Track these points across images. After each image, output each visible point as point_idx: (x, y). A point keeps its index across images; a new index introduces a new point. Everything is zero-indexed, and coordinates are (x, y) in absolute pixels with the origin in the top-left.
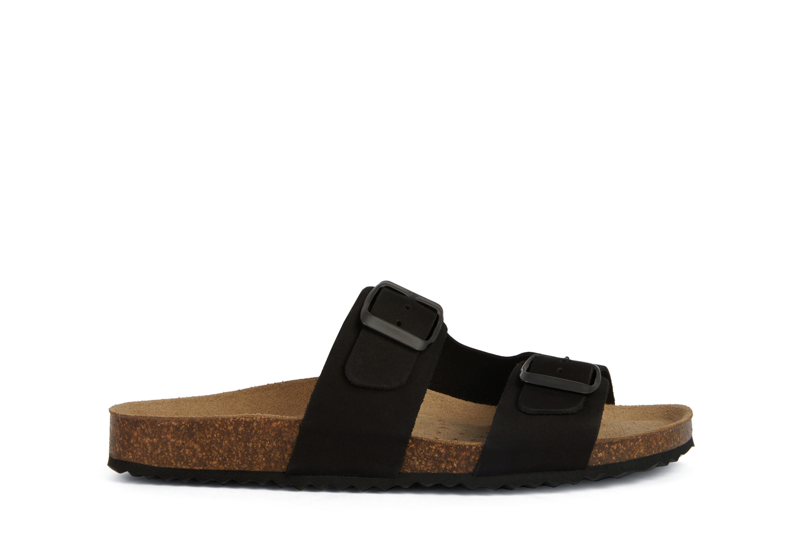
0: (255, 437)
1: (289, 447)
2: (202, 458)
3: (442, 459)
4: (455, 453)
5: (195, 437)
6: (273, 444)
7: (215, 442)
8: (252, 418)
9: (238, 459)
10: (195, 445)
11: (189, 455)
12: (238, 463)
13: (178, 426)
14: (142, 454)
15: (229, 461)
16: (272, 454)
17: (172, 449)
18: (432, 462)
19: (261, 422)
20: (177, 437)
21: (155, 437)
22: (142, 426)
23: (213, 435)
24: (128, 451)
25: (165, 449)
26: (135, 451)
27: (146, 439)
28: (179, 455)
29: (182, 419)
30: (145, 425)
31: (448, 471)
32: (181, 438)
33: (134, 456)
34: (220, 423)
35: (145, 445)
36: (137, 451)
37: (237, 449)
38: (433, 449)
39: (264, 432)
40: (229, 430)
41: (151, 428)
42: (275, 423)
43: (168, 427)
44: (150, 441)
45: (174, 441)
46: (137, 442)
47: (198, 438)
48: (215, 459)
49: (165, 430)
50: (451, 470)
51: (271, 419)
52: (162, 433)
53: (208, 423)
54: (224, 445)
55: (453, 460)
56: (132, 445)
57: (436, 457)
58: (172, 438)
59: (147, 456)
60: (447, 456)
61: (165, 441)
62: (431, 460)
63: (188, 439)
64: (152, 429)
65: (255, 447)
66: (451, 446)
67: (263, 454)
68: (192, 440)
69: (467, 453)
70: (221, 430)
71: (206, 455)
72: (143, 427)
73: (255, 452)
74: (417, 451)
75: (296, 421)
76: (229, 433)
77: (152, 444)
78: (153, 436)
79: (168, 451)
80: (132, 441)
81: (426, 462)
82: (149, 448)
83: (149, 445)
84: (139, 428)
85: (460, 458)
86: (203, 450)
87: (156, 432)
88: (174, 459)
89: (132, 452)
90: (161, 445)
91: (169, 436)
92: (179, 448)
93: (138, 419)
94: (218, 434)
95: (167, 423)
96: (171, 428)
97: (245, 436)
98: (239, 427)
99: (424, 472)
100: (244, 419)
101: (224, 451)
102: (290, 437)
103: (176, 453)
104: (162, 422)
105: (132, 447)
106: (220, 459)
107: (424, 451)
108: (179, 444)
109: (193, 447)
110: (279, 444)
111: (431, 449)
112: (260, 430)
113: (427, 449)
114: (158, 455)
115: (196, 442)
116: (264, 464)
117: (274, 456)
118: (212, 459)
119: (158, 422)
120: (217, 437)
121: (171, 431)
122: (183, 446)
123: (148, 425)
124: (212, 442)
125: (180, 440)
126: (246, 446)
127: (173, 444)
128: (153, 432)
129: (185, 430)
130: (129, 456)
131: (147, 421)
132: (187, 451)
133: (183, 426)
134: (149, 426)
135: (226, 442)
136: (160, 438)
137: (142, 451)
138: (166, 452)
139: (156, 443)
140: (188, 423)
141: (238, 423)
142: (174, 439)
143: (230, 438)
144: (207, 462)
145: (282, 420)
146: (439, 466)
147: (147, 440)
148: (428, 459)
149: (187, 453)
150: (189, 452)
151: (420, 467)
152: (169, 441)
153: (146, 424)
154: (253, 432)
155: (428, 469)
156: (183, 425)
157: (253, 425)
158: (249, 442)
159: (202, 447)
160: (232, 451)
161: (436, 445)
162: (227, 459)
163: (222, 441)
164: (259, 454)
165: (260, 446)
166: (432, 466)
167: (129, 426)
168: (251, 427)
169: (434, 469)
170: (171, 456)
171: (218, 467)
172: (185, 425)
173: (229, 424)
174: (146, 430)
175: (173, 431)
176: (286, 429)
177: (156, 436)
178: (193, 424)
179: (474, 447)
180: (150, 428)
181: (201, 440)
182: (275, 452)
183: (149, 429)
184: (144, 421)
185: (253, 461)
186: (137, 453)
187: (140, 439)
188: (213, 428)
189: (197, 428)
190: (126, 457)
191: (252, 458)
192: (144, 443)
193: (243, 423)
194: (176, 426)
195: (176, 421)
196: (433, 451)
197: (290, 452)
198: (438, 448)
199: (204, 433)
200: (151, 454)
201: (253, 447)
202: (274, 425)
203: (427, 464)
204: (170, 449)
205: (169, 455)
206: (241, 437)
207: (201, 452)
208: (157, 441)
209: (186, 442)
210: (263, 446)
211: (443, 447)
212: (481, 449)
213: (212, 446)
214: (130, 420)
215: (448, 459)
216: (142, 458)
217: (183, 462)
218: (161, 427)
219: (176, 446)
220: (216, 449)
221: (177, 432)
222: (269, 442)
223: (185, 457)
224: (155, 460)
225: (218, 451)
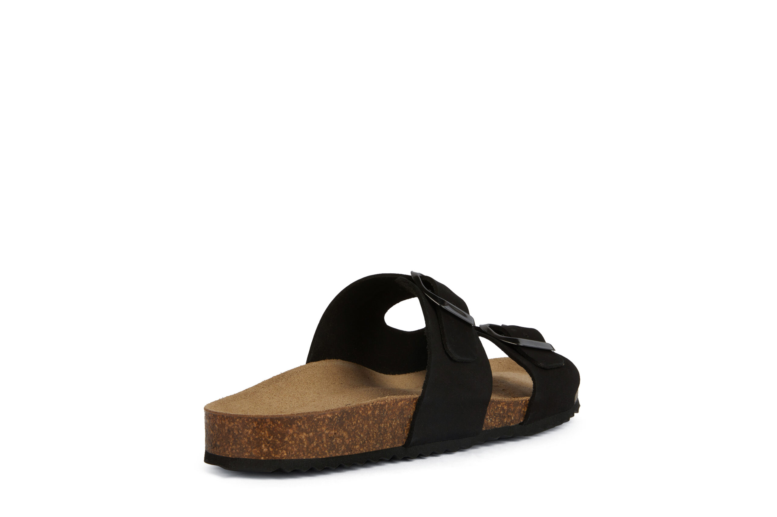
0: (386, 418)
1: (408, 422)
2: (349, 444)
3: (505, 415)
4: (513, 409)
5: (344, 426)
6: (397, 422)
7: (359, 428)
8: (385, 401)
9: (373, 440)
10: (344, 433)
11: (340, 443)
12: (374, 443)
13: (332, 418)
14: (298, 450)
15: (367, 443)
16: (397, 431)
17: (326, 440)
18: (499, 418)
19: (391, 403)
20: (331, 428)
21: (311, 431)
22: (298, 422)
23: (357, 422)
24: (282, 450)
25: (320, 441)
26: (290, 448)
27: (302, 434)
28: (332, 445)
29: (336, 411)
30: (302, 422)
31: (508, 424)
32: (334, 428)
33: (289, 453)
34: (363, 409)
35: (301, 441)
36: (293, 448)
37: (373, 431)
38: (499, 407)
39: (392, 412)
40: (369, 415)
41: (308, 423)
42: (400, 403)
43: (324, 420)
44: (306, 435)
45: (328, 432)
46: (293, 439)
47: (347, 426)
48: (358, 443)
49: (321, 423)
50: (510, 423)
51: (398, 400)
52: (318, 426)
53: (354, 411)
54: (364, 429)
55: (512, 414)
56: (287, 442)
57: (501, 414)
58: (326, 430)
59: (303, 451)
60: (508, 411)
61: (321, 434)
62: (498, 416)
63: (339, 428)
64: (308, 425)
65: (385, 427)
66: (511, 403)
67: (390, 432)
68: (342, 428)
69: (520, 407)
70: (363, 416)
71: (352, 441)
72: (300, 424)
73: (386, 432)
74: (489, 410)
75: (414, 399)
76: (368, 417)
77: (308, 439)
78: (310, 430)
79: (322, 442)
80: (286, 439)
81: (495, 419)
82: (305, 443)
83: (305, 441)
84: (295, 425)
85: (516, 412)
86: (350, 437)
87: (313, 426)
88: (328, 449)
89: (286, 450)
90: (317, 438)
91: (324, 429)
92: (332, 438)
93: (295, 417)
94: (361, 420)
95: (322, 417)
96: (327, 421)
97: (379, 418)
98: (376, 411)
99: (493, 428)
100: (379, 403)
101: (364, 435)
102: (409, 413)
103: (329, 443)
104: (318, 416)
105: (286, 445)
106: (361, 442)
107: (494, 410)
108: (332, 434)
109: (342, 435)
110: (401, 421)
111: (498, 408)
112: (389, 411)
113: (496, 408)
114: (313, 448)
115: (345, 430)
116: (391, 441)
117: (398, 433)
118: (356, 444)
119: (315, 417)
120: (360, 423)
121: (326, 423)
122: (335, 436)
123: (305, 420)
124: (356, 429)
125: (333, 430)
126: (379, 427)
127: (327, 435)
128: (309, 426)
129: (337, 420)
130: (283, 454)
131: (304, 418)
132: (338, 439)
133: (336, 417)
134: (306, 422)
135: (366, 426)
136: (316, 431)
137: (298, 447)
138: (321, 444)
139: (312, 437)
140: (340, 413)
141: (375, 407)
142: (328, 431)
143: (369, 422)
144: (352, 447)
145: (406, 399)
146: (503, 421)
147: (303, 436)
148: (496, 416)
149: (338, 441)
150: (339, 440)
151: (491, 423)
152: (323, 433)
153: (303, 420)
154: (385, 414)
155: (496, 425)
156: (336, 415)
157: (385, 407)
158: (381, 423)
159: (349, 434)
160: (370, 433)
161: (502, 404)
162: (366, 442)
163: (363, 425)
164: (388, 432)
165: (388, 425)
166: (499, 422)
167: (283, 425)
168: (384, 410)
169: (500, 424)
170: (325, 447)
171: (360, 450)
172: (337, 415)
173: (369, 409)
174: (303, 426)
175: (328, 423)
176: (407, 407)
177: (313, 430)
178: (343, 414)
179: (524, 402)
180: (306, 423)
181: (349, 427)
182: (398, 429)
183: (306, 425)
184: (301, 417)
185: (383, 440)
186: (292, 450)
187: (296, 436)
188: (358, 415)
189: (346, 417)
190: (279, 455)
191: (383, 437)
192: (300, 439)
193: (379, 406)
194: (331, 417)
195: (330, 414)
196: (500, 409)
197: (408, 427)
198: (503, 406)
199: (351, 421)
200: (308, 447)
201: (384, 427)
202: (399, 404)
203: (495, 420)
204: (324, 440)
205: (323, 446)
206: (376, 419)
207: (348, 439)
208: (313, 435)
209: (338, 432)
210: (391, 425)
211: (505, 405)
212: (528, 402)
213: (356, 432)
214: (284, 419)
215: (509, 414)
216: (298, 453)
217: (335, 450)
218: (317, 421)
219: (330, 436)
220: (358, 434)
221: (331, 424)
222: (395, 421)
223: (336, 445)
224: (311, 453)
225: (360, 436)
